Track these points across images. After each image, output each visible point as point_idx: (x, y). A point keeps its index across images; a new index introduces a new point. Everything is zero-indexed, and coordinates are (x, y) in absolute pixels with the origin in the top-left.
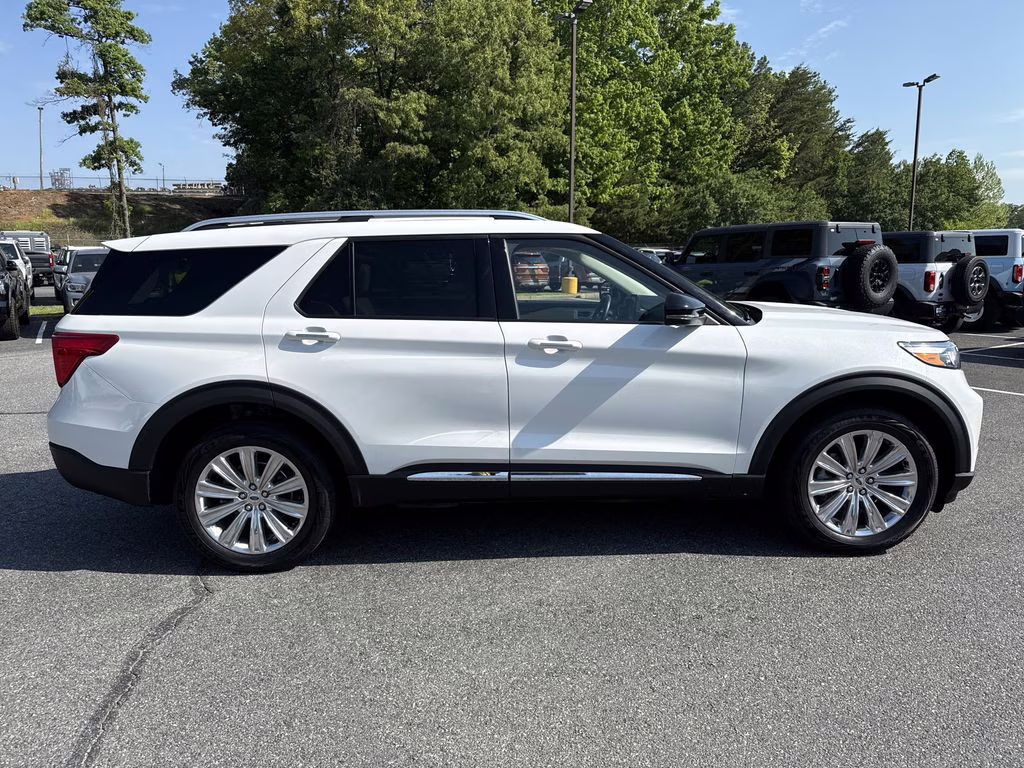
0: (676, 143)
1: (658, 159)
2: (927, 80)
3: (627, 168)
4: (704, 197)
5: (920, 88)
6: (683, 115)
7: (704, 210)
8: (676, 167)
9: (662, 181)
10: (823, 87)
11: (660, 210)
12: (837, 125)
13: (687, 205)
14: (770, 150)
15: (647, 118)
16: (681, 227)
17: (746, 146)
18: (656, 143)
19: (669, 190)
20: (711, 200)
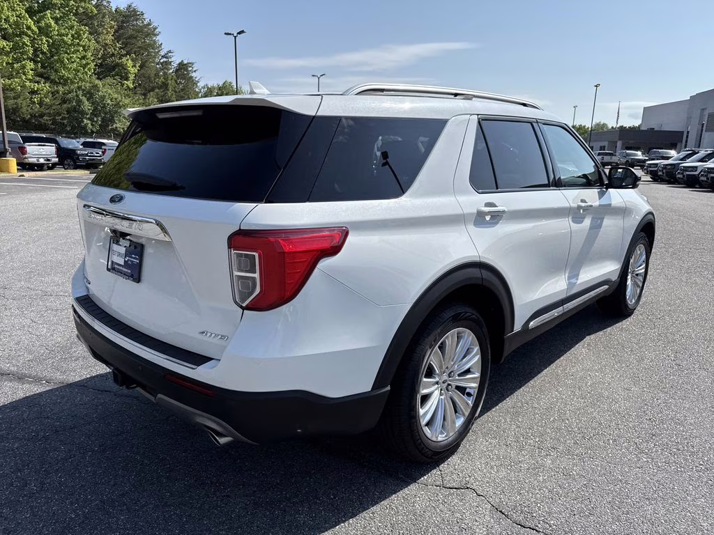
0: (45, 48)
1: (31, 60)
2: (239, 33)
3: (4, 64)
4: (77, 96)
5: (235, 37)
6: (48, 26)
7: (80, 106)
8: (47, 68)
9: (37, 79)
10: (149, 24)
11: (41, 103)
12: (162, 53)
13: (64, 101)
14: (117, 65)
15: (16, 23)
16: (62, 119)
17: (99, 59)
18: (27, 45)
19: (45, 87)
20: (84, 99)
